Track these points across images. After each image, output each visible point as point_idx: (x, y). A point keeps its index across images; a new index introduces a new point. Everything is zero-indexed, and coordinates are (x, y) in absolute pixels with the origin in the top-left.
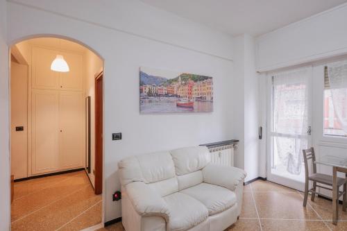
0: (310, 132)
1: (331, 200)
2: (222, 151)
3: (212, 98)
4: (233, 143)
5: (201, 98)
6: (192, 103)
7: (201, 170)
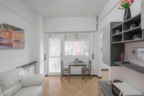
0: (61, 55)
1: (68, 75)
2: (29, 68)
3: (24, 41)
4: (34, 63)
5: (18, 40)
6: (12, 43)
7: (20, 81)
